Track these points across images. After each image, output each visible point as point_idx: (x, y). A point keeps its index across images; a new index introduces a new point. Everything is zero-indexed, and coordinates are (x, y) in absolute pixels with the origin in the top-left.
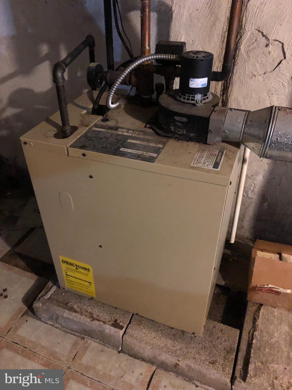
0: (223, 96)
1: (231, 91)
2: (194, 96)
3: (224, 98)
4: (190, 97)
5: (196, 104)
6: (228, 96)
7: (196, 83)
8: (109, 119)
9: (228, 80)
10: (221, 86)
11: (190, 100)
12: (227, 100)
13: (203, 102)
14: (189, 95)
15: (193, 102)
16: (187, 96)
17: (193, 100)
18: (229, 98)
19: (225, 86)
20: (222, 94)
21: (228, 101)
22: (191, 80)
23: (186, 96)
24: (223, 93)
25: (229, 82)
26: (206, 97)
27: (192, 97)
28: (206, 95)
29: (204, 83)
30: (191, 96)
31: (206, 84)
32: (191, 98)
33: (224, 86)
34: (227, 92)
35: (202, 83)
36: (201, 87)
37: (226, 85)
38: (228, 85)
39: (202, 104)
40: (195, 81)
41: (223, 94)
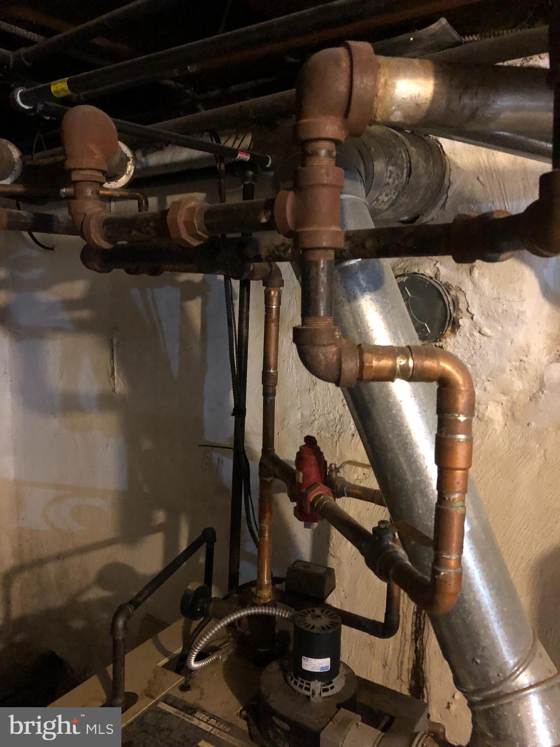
0: (416, 642)
1: (428, 638)
2: (309, 682)
3: (418, 646)
4: (303, 682)
5: (311, 697)
6: (424, 644)
7: (310, 664)
8: (191, 687)
9: (422, 618)
10: (412, 626)
11: (304, 688)
12: (423, 650)
13: (324, 694)
14: (303, 680)
15: (307, 693)
16: (300, 680)
17: (308, 689)
18: (425, 648)
19: (418, 627)
20: (413, 637)
21: (425, 653)
22: (304, 659)
23: (298, 679)
24: (415, 636)
25: (422, 622)
26: (329, 687)
27: (307, 684)
28: (331, 683)
29: (324, 665)
30: (305, 681)
31: (328, 666)
32: (305, 685)
33: (416, 625)
34: (421, 637)
35: (321, 666)
36: (319, 671)
37: (418, 625)
38: (422, 626)
39: (320, 700)
40: (309, 661)
41: (416, 639)
